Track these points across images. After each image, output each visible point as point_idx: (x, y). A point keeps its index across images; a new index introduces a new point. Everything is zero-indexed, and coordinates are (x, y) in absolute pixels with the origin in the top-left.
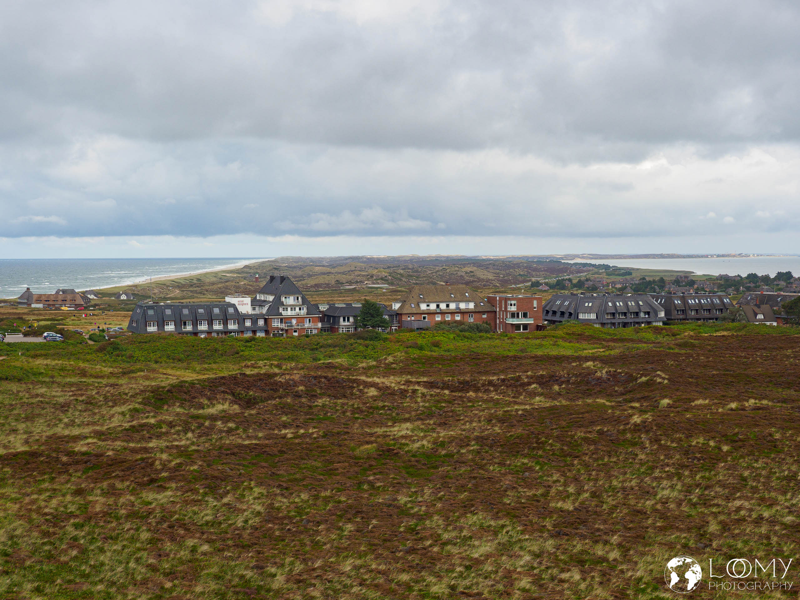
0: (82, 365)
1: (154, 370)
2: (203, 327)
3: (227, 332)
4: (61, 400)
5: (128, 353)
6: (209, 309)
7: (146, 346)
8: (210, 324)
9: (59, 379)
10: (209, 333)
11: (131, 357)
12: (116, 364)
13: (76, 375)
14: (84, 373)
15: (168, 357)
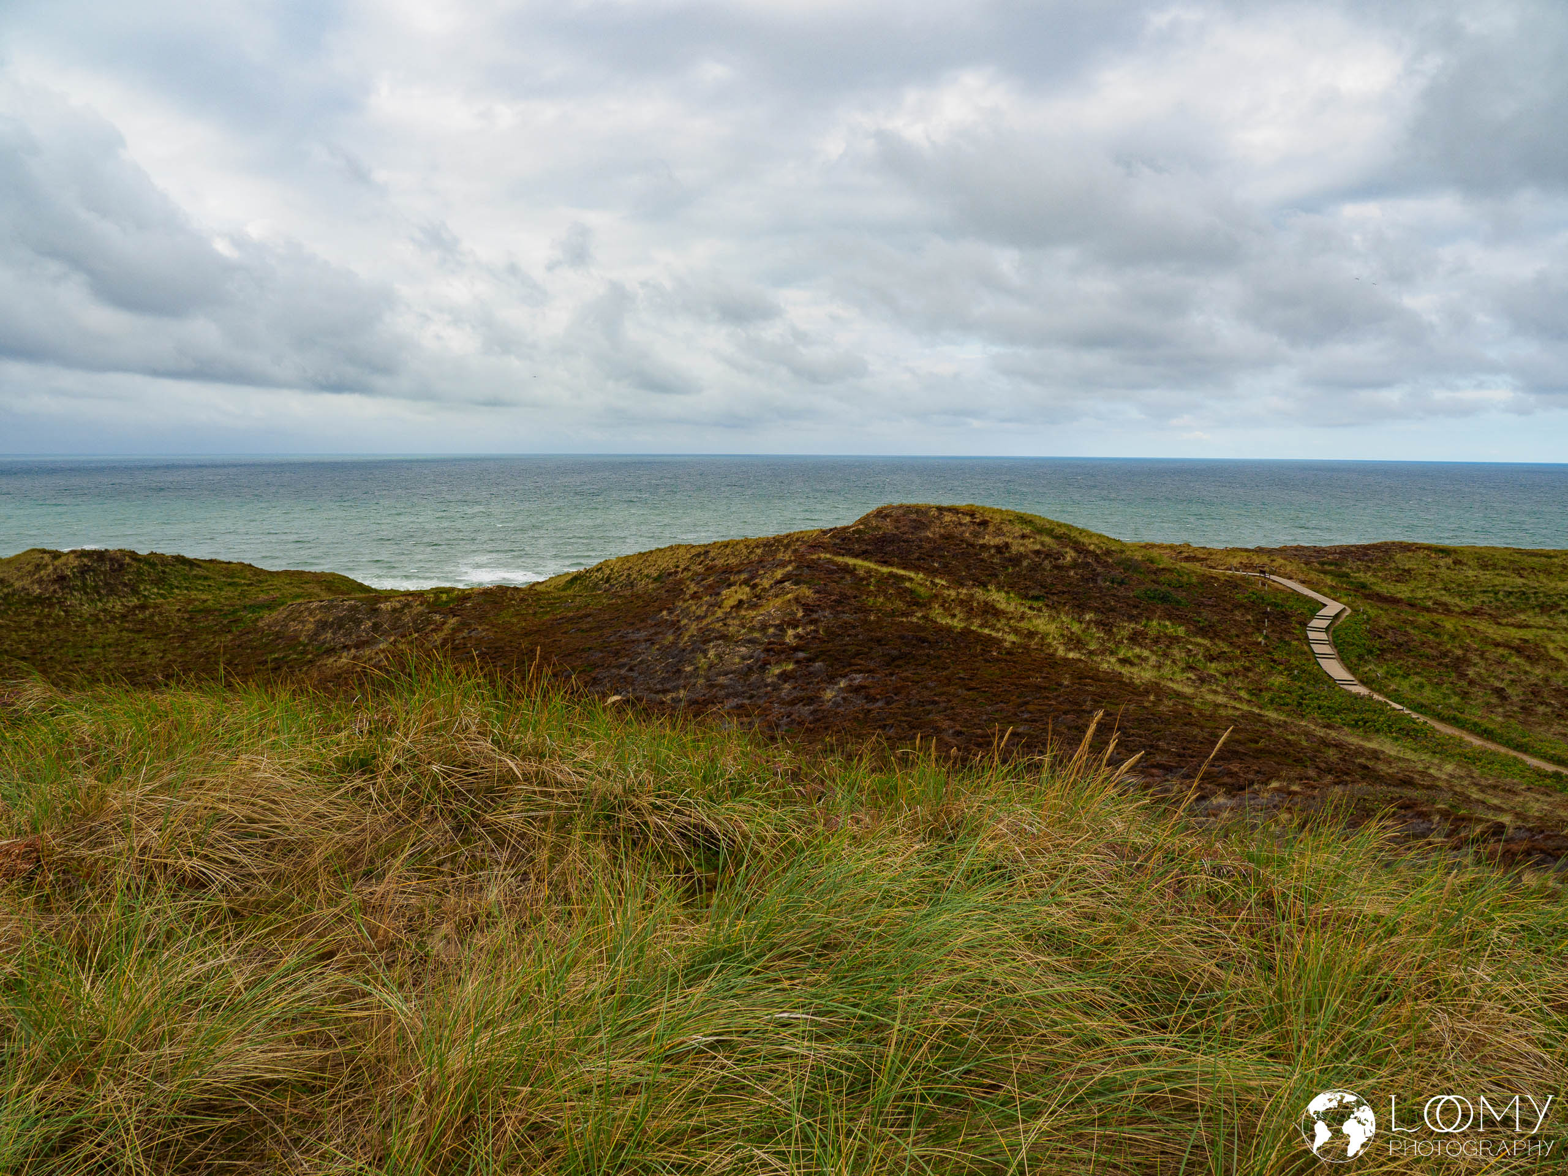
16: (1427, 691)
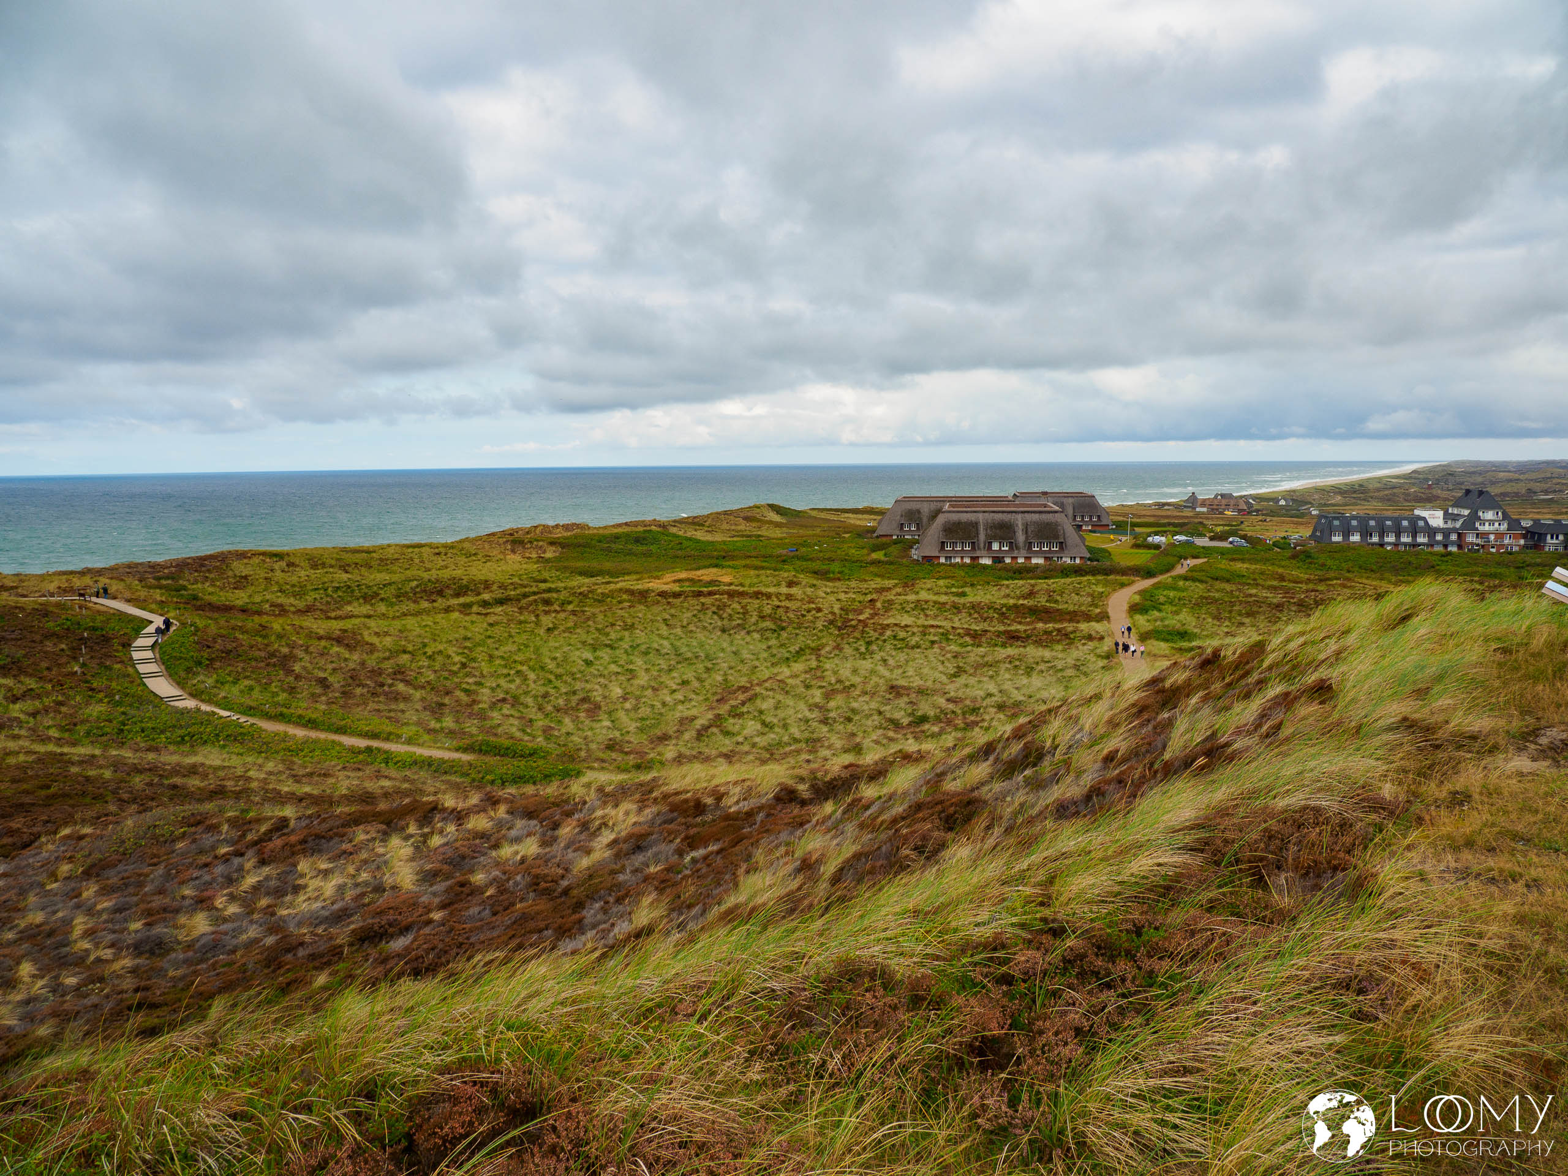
0: (1280, 570)
1: (1349, 579)
2: (1391, 539)
3: (1415, 545)
4: (1275, 601)
5: (1321, 561)
6: (1397, 521)
7: (1336, 555)
8: (1398, 536)
9: (1260, 581)
10: (1396, 545)
11: (1323, 565)
12: (1309, 571)
13: (1275, 579)
14: (1282, 578)
15: (1360, 567)
16: (256, 694)
